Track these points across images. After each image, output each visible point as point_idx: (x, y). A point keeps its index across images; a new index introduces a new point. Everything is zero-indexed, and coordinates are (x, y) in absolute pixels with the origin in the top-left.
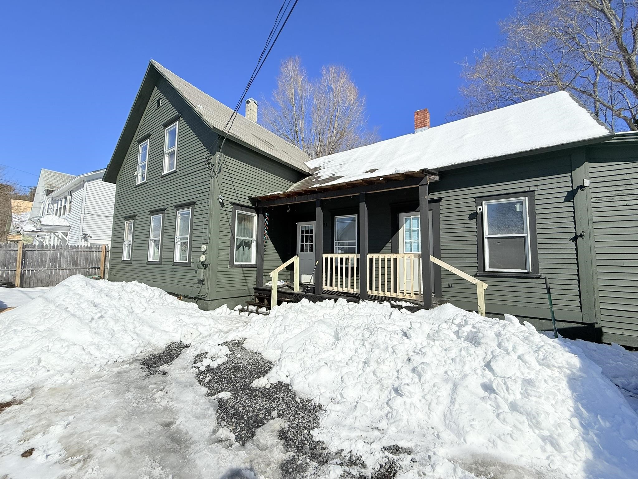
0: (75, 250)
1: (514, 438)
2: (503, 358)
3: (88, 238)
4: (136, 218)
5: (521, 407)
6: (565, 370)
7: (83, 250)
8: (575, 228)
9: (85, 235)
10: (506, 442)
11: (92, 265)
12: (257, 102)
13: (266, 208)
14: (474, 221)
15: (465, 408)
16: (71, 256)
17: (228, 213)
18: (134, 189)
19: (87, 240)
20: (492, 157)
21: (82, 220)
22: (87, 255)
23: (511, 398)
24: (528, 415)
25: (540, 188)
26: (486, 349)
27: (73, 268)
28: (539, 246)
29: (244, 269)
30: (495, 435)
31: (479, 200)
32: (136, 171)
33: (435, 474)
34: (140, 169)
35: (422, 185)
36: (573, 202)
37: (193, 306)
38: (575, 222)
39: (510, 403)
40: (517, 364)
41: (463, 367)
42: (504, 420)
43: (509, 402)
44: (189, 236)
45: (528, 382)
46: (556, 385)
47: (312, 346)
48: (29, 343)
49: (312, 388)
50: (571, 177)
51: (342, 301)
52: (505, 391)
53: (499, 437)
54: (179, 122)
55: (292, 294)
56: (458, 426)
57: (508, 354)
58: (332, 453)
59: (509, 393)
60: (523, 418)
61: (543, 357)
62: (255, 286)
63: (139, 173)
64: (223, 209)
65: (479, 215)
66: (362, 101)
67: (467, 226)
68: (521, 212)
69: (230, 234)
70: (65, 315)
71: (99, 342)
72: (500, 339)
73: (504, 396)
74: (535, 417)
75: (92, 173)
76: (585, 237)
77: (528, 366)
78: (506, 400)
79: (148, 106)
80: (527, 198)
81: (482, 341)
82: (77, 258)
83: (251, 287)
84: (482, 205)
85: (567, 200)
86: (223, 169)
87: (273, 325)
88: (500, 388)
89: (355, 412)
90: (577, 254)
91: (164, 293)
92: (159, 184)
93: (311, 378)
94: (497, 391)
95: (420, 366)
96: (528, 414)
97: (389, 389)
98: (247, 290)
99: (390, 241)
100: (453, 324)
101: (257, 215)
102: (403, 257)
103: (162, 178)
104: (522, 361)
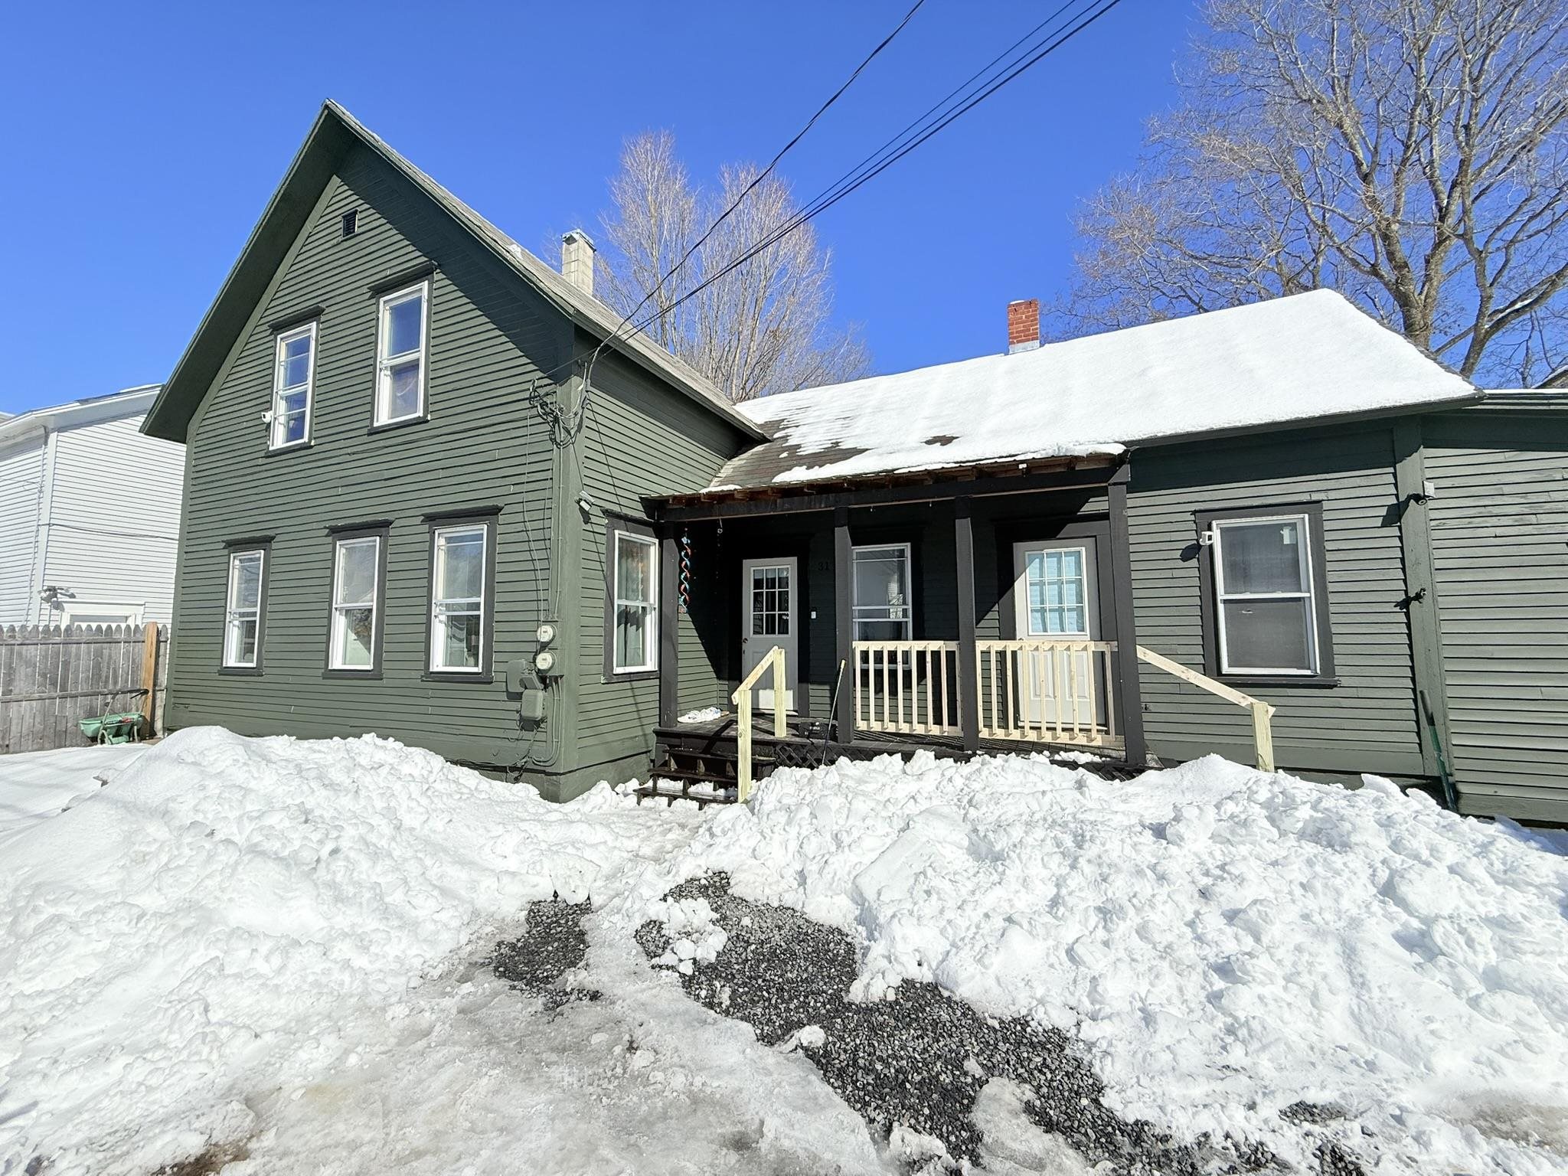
0: (57, 639)
1: (1537, 1050)
2: (1421, 875)
3: (61, 598)
4: (274, 545)
5: (1515, 980)
6: (1551, 889)
7: (84, 639)
8: (1405, 581)
9: (53, 590)
10: (1519, 1060)
11: (115, 683)
12: (591, 241)
13: (684, 524)
14: (1194, 563)
15: (1394, 993)
16: (45, 657)
17: (598, 537)
18: (260, 461)
19: (58, 606)
20: (1239, 424)
21: (42, 545)
22: (99, 654)
23: (1481, 962)
24: (1537, 995)
25: (1332, 495)
26: (1366, 857)
27: (55, 695)
28: (1333, 619)
29: (635, 684)
30: (1490, 1048)
31: (1204, 518)
32: (270, 409)
33: (1434, 1157)
34: (281, 406)
35: (1115, 484)
36: (1400, 528)
37: (526, 791)
38: (1404, 570)
39: (1483, 973)
40: (1454, 884)
41: (1336, 901)
42: (1493, 1011)
43: (1481, 970)
44: (482, 600)
45: (1500, 923)
46: (1549, 925)
47: (947, 882)
48: (136, 956)
49: (1011, 988)
50: (1395, 475)
51: (924, 757)
52: (1465, 947)
53: (1501, 1051)
54: (431, 284)
55: (774, 744)
56: (1404, 1039)
57: (1428, 864)
58: (1189, 1145)
59: (1475, 952)
60: (1529, 1003)
61: (1502, 867)
62: (657, 727)
63: (278, 415)
64: (588, 527)
65: (1205, 552)
66: (821, 261)
67: (1176, 573)
68: (1294, 547)
69: (603, 594)
70: (226, 856)
71: (353, 925)
72: (1393, 832)
73: (1465, 958)
74: (1556, 999)
75: (77, 406)
76: (1425, 600)
77: (1479, 887)
78: (1472, 967)
79: (308, 227)
80: (1307, 516)
81: (1354, 839)
82: (66, 664)
83: (650, 730)
84: (1210, 529)
85: (1388, 522)
86: (586, 422)
87: (793, 831)
88: (1452, 943)
89: (1158, 1036)
90: (1409, 635)
91: (438, 761)
92: (363, 452)
93: (996, 961)
94: (1445, 949)
95: (1254, 909)
96: (1537, 993)
97: (1199, 970)
98: (642, 738)
99: (996, 607)
100: (1252, 804)
101: (657, 541)
102: (1068, 649)
103: (370, 434)
104: (1464, 879)
